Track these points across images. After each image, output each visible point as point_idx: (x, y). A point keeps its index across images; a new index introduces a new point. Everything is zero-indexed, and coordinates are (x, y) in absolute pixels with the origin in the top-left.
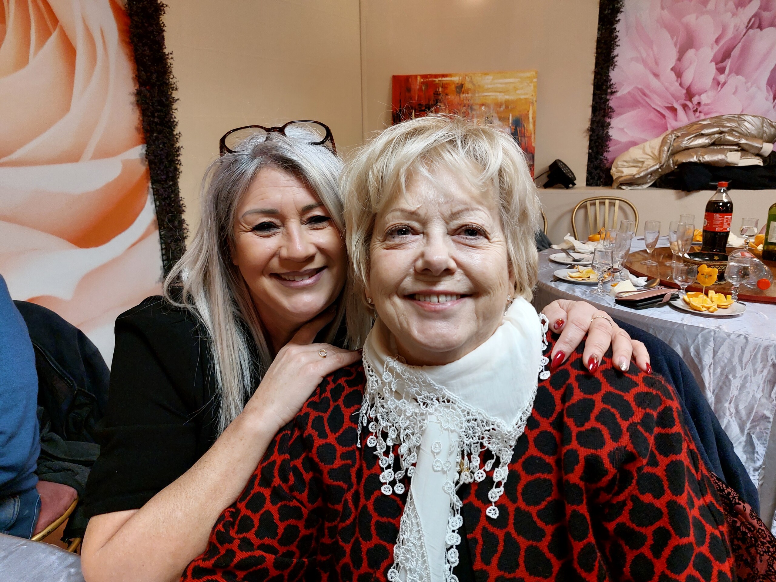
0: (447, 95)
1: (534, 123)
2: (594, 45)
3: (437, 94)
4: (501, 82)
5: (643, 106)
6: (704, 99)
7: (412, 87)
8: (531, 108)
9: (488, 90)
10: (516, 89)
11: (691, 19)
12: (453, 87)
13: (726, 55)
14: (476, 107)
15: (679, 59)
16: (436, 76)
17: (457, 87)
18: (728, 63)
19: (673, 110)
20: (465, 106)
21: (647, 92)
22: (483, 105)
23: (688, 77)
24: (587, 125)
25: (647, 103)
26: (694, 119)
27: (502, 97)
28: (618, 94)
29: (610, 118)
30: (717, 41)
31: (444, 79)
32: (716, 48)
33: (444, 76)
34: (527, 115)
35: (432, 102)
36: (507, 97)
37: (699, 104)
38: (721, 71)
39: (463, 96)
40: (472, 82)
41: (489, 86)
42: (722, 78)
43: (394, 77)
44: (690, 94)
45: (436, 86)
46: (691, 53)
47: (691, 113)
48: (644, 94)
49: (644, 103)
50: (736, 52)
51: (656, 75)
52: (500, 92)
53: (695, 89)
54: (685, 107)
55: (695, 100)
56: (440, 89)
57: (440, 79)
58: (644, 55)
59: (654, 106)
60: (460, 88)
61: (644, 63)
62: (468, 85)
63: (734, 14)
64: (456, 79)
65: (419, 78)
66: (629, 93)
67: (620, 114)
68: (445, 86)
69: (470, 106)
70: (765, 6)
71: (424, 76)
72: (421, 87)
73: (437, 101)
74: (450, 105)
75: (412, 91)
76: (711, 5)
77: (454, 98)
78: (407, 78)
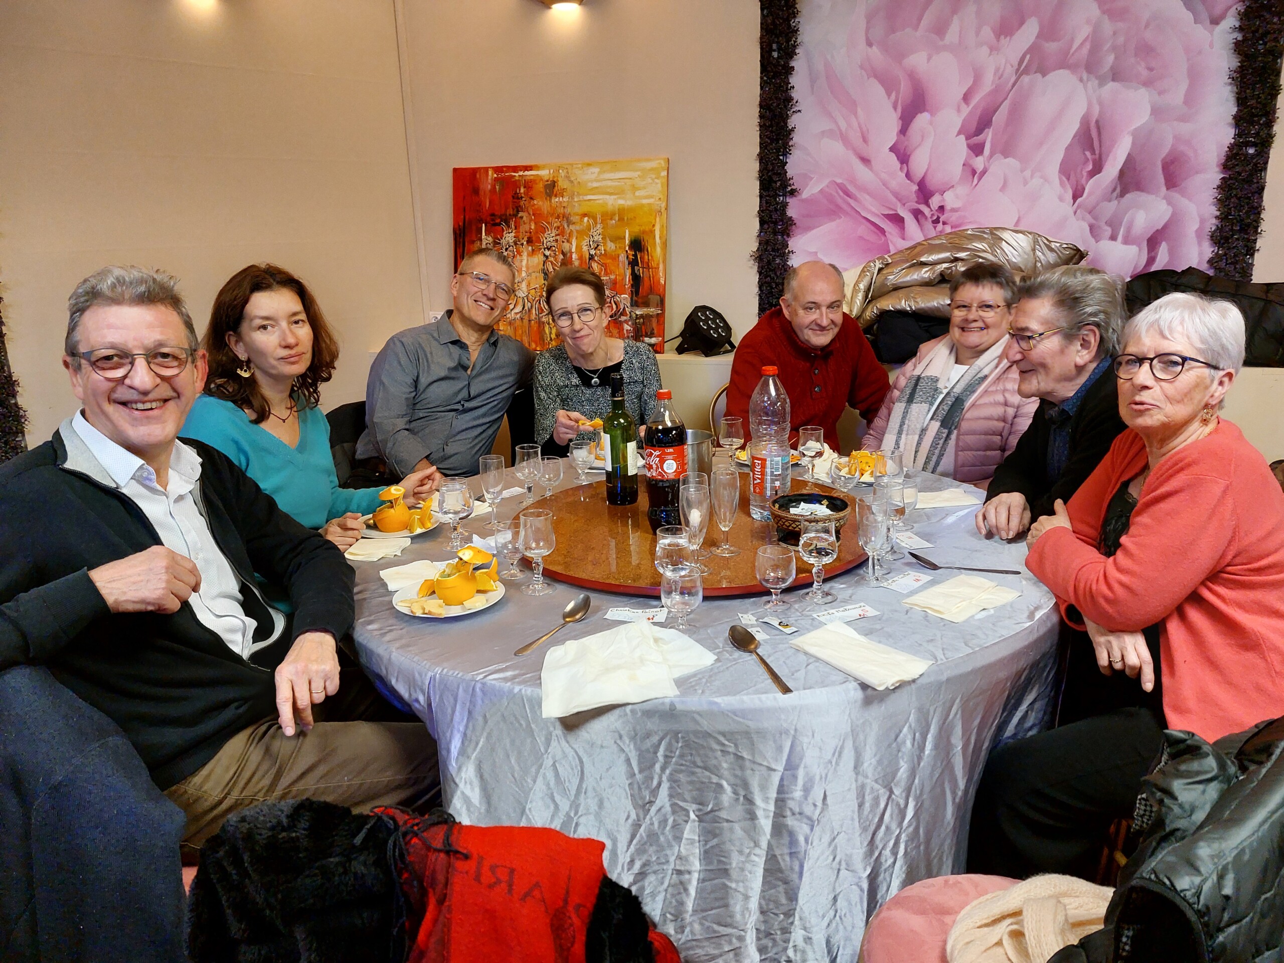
0: (532, 198)
1: (665, 245)
2: (756, 111)
3: (517, 197)
4: (612, 178)
5: (846, 214)
6: (950, 199)
7: (481, 187)
8: (658, 219)
9: (594, 191)
10: (634, 188)
11: (918, 60)
12: (540, 187)
13: (984, 123)
14: (574, 219)
15: (903, 131)
16: (515, 169)
17: (546, 187)
18: (988, 136)
19: (898, 220)
20: (558, 217)
21: (851, 188)
22: (585, 215)
23: (920, 163)
24: (754, 246)
25: (852, 208)
27: (613, 202)
28: (805, 194)
29: (790, 235)
30: (966, 98)
31: (527, 173)
32: (966, 110)
33: (526, 168)
34: (652, 232)
35: (510, 211)
36: (621, 202)
37: (941, 208)
38: (977, 150)
39: (555, 200)
40: (568, 178)
41: (595, 185)
42: (979, 163)
43: (455, 170)
44: (924, 193)
45: (515, 184)
46: (922, 120)
47: (929, 225)
48: (848, 194)
49: (849, 210)
50: (999, 118)
51: (865, 161)
52: (611, 194)
53: (932, 183)
54: (917, 214)
55: (935, 201)
56: (522, 190)
57: (521, 173)
58: (843, 125)
59: (864, 214)
60: (551, 188)
61: (845, 139)
62: (562, 184)
63: (993, 49)
64: (544, 173)
65: (490, 172)
66: (821, 191)
67: (809, 229)
68: (529, 185)
69: (566, 218)
70: (1049, 32)
71: (498, 170)
72: (494, 187)
73: (518, 209)
74: (538, 215)
75: (481, 193)
76: (952, 35)
77: (541, 203)
78: (474, 172)
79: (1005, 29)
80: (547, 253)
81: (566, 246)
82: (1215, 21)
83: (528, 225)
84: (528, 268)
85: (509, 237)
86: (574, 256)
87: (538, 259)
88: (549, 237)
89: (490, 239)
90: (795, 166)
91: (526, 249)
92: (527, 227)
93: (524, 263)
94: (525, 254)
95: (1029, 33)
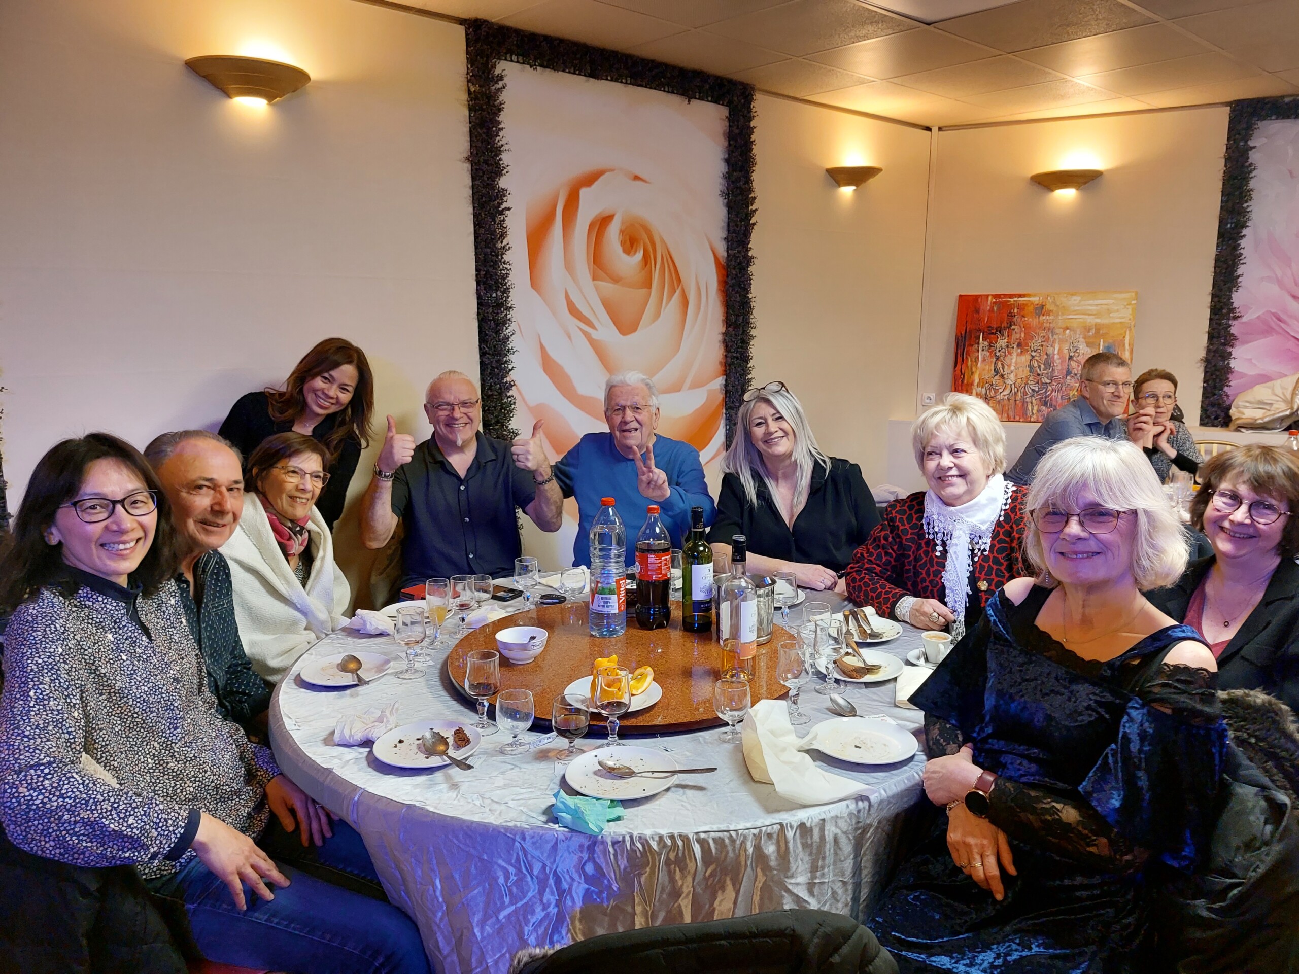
0: (1023, 316)
1: (1131, 352)
2: (1212, 263)
3: (1011, 315)
4: (1092, 304)
5: (1278, 333)
7: (982, 308)
8: (1128, 332)
9: (1076, 312)
10: (1109, 311)
12: (1031, 308)
14: (1057, 331)
16: (1011, 296)
17: (1036, 309)
20: (1044, 329)
21: (1283, 316)
22: (1067, 328)
24: (1202, 353)
25: (1284, 330)
27: (1091, 320)
28: (1244, 319)
29: (1232, 346)
31: (1020, 299)
33: (1020, 296)
34: (1123, 341)
35: (1005, 325)
36: (1098, 320)
39: (1042, 318)
40: (1054, 303)
41: (1076, 308)
43: (960, 296)
45: (1010, 306)
48: (1280, 320)
49: (1281, 331)
51: (1296, 298)
52: (1089, 315)
56: (1016, 311)
57: (1016, 299)
58: (1279, 273)
59: (1292, 334)
60: (1041, 309)
61: (1280, 283)
62: (1049, 307)
64: (1035, 300)
65: (990, 298)
66: (1258, 317)
67: (1247, 342)
68: (1021, 307)
69: (1052, 330)
71: (995, 296)
72: (992, 308)
73: (1011, 323)
74: (1027, 328)
75: (981, 311)
77: (1032, 321)
78: (976, 298)
80: (1034, 354)
81: (1050, 350)
83: (1018, 333)
84: (1016, 364)
85: (1002, 342)
86: (1056, 357)
87: (1026, 358)
88: (1035, 344)
89: (986, 343)
90: (1238, 298)
91: (1016, 351)
92: (1018, 336)
93: (1014, 361)
94: (1014, 355)
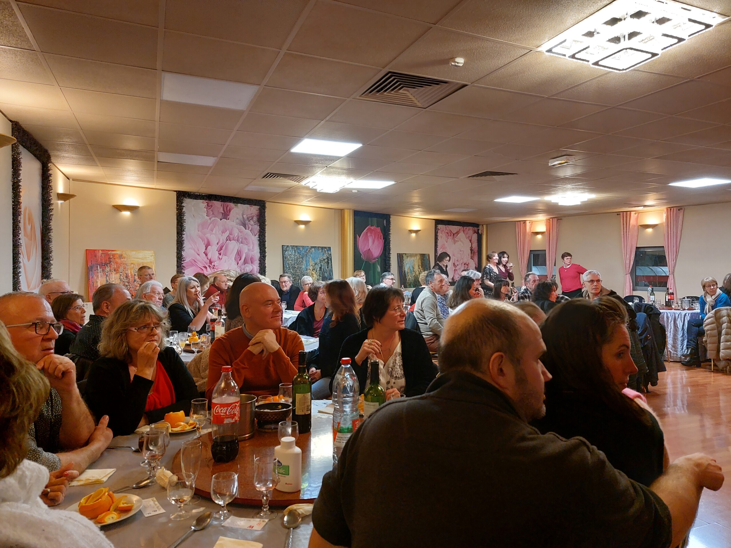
0: (115, 259)
2: (176, 242)
3: (110, 258)
4: (139, 255)
6: (216, 264)
7: (97, 255)
9: (134, 258)
11: (208, 235)
12: (117, 256)
13: (221, 249)
14: (129, 265)
15: (206, 249)
16: (109, 251)
17: (119, 256)
18: (222, 251)
19: (206, 267)
20: (124, 264)
21: (196, 260)
22: (132, 264)
23: (209, 256)
25: (196, 265)
26: (213, 271)
27: (140, 261)
28: (186, 261)
30: (217, 244)
32: (218, 246)
33: (112, 251)
35: (108, 262)
36: (143, 261)
37: (214, 265)
38: (220, 254)
39: (122, 260)
40: (126, 254)
41: (134, 256)
42: (220, 257)
43: (86, 250)
44: (211, 262)
45: (109, 255)
46: (209, 247)
47: (212, 269)
48: (195, 262)
50: (224, 248)
51: (199, 255)
52: (139, 259)
53: (212, 260)
54: (209, 266)
55: (213, 264)
56: (112, 256)
58: (194, 247)
60: (121, 256)
61: (194, 250)
62: (124, 255)
63: (222, 235)
64: (118, 252)
65: (100, 251)
66: (189, 261)
68: (114, 255)
69: (126, 264)
70: (231, 234)
71: (102, 250)
72: (101, 255)
73: (110, 262)
74: (117, 263)
75: (97, 257)
76: (214, 232)
77: (119, 261)
78: (95, 251)
79: (223, 232)
80: (121, 274)
81: (127, 272)
82: (255, 236)
83: (114, 266)
84: (114, 277)
85: (108, 269)
86: (129, 275)
87: (118, 275)
88: (121, 270)
89: (101, 270)
90: (183, 254)
91: (114, 273)
92: (114, 267)
93: (113, 276)
94: (113, 274)
95: (227, 233)
